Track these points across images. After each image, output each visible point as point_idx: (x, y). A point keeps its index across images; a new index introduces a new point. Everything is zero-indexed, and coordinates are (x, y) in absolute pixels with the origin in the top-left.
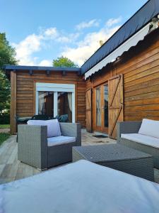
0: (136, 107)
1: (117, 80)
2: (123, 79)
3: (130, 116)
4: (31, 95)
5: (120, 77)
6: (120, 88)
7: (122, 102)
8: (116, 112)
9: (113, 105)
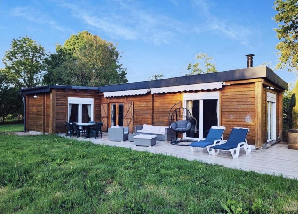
0: (140, 119)
1: (130, 104)
2: (133, 104)
3: (136, 122)
4: (65, 107)
5: (132, 103)
6: (132, 109)
7: (132, 115)
8: (129, 120)
9: (127, 116)
